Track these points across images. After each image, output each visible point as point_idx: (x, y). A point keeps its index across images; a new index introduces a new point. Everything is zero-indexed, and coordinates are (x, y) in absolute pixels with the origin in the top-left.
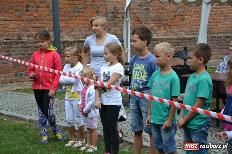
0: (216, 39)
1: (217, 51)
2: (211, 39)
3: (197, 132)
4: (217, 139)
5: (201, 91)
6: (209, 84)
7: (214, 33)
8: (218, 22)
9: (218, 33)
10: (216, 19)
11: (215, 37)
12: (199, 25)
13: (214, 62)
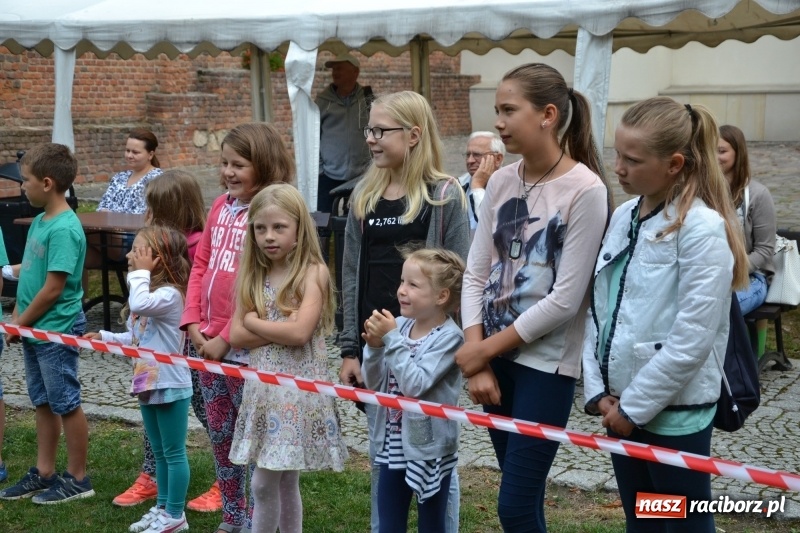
0: (100, 135)
1: (103, 163)
2: (87, 135)
3: (52, 351)
4: (105, 362)
5: (56, 257)
6: (73, 239)
7: (94, 122)
8: (100, 96)
9: (103, 122)
10: (96, 89)
11: (97, 131)
12: (54, 103)
13: (97, 189)
